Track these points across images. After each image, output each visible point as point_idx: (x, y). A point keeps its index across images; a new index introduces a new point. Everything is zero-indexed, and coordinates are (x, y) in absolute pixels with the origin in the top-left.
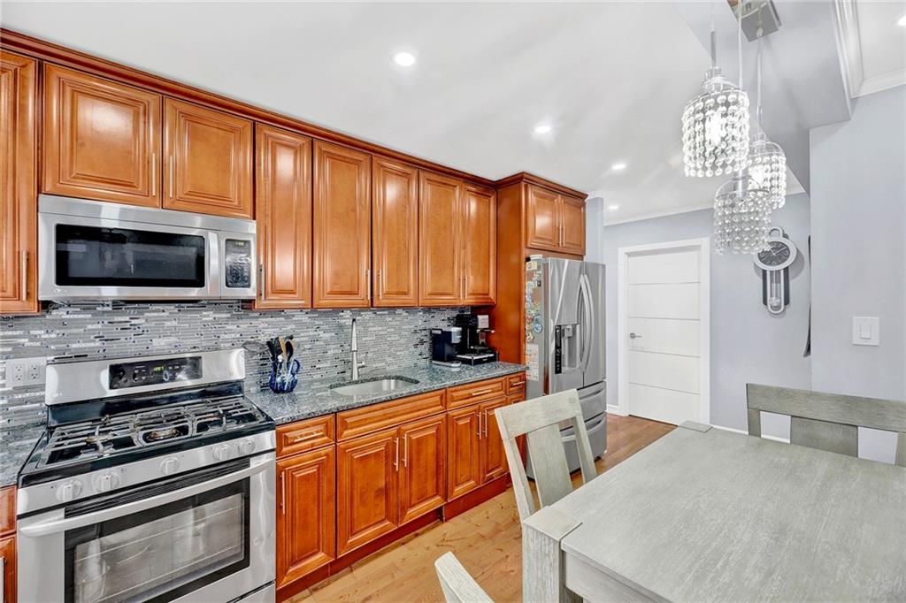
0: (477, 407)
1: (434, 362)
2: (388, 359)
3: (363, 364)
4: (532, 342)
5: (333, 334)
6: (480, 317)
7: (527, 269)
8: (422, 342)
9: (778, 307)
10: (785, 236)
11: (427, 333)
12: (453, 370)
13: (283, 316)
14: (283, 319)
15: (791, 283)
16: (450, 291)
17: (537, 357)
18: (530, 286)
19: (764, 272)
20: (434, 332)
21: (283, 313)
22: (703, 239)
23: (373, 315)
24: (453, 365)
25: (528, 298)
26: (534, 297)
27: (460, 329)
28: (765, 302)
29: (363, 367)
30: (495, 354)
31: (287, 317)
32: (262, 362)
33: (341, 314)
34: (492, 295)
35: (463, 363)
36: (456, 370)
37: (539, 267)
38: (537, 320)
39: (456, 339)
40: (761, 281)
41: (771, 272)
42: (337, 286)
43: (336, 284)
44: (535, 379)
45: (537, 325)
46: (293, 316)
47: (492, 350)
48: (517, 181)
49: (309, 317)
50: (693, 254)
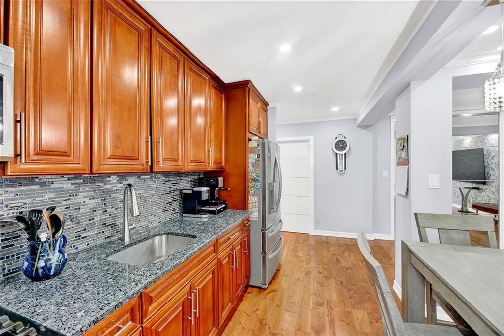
0: (231, 247)
1: (184, 215)
2: (151, 218)
3: (134, 225)
4: (253, 195)
5: (100, 200)
6: (219, 178)
7: (250, 146)
8: (174, 200)
9: (342, 171)
10: (344, 138)
11: (177, 192)
12: (203, 220)
13: (37, 184)
14: (37, 187)
15: (347, 159)
16: (203, 160)
17: (257, 204)
18: (252, 158)
19: (336, 154)
20: (184, 191)
21: (37, 180)
22: (311, 137)
23: (137, 180)
24: (203, 216)
25: (250, 166)
26: (255, 165)
27: (208, 188)
28: (337, 169)
29: (133, 228)
30: (226, 205)
31: (43, 184)
32: (6, 244)
33: (108, 179)
34: (224, 164)
35: (210, 214)
36: (205, 220)
37: (258, 145)
38: (257, 180)
39: (205, 196)
40: (335, 158)
41: (339, 154)
42: (120, 150)
43: (117, 147)
44: (255, 219)
45: (257, 183)
46: (52, 183)
47: (224, 202)
48: (244, 86)
49: (72, 184)
50: (306, 144)
